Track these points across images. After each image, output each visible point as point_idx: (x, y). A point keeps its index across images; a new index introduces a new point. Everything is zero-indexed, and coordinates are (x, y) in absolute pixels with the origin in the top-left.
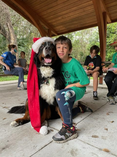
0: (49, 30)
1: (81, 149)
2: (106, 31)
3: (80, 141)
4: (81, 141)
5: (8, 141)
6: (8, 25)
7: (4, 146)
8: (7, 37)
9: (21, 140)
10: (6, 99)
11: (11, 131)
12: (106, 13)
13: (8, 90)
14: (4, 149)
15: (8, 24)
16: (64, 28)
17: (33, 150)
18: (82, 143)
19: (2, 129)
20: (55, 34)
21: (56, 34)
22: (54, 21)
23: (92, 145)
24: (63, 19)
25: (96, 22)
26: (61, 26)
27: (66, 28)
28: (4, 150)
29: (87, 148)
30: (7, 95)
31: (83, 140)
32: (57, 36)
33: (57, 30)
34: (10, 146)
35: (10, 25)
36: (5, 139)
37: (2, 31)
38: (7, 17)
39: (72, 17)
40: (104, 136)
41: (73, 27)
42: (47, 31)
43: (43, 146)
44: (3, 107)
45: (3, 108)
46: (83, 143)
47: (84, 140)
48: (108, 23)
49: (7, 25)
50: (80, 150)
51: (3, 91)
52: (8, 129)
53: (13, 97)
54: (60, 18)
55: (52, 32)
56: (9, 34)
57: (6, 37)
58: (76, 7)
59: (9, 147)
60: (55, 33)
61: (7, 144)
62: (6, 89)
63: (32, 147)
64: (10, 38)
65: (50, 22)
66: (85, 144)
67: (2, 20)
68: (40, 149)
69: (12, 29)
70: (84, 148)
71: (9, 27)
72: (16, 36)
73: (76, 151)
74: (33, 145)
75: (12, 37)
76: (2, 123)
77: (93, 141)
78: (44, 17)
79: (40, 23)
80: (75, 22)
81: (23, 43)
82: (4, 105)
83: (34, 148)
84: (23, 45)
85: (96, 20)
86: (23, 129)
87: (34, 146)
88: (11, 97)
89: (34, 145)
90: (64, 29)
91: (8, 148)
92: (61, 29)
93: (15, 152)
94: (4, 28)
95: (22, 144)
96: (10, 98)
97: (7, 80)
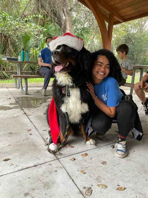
0: (110, 15)
1: (59, 184)
8: (63, 26)
15: (65, 10)
17: (12, 169)
18: (67, 177)
19: (5, 138)
20: (120, 20)
21: (121, 21)
22: (118, 1)
26: (129, 9)
27: (136, 12)
32: (122, 22)
33: (123, 15)
35: (67, 11)
37: (57, 18)
38: (64, 1)
40: (102, 176)
42: (108, 16)
47: (73, 174)
49: (63, 11)
52: (10, 139)
55: (115, 17)
56: (65, 22)
57: (61, 27)
64: (65, 28)
65: (112, 3)
66: (69, 179)
67: (58, 5)
68: (20, 169)
69: (69, 16)
70: (64, 184)
71: (65, 13)
72: (73, 25)
73: (51, 184)
75: (68, 27)
79: (98, 6)
81: (83, 34)
82: (28, 112)
83: (15, 167)
84: (82, 37)
87: (17, 165)
90: (133, 12)
92: (129, 13)
94: (60, 15)
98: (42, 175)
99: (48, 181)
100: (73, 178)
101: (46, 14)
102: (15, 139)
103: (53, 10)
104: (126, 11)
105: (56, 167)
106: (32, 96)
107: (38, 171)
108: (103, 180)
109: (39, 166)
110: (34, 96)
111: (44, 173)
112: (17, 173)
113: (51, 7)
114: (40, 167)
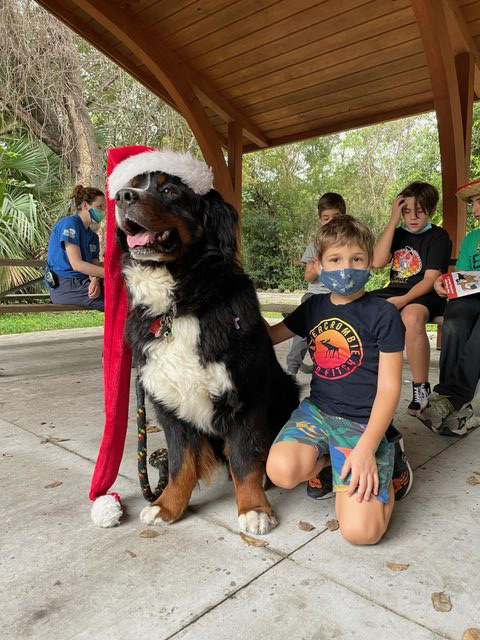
0: (231, 125)
1: (354, 630)
2: (467, 131)
3: (352, 595)
4: (358, 594)
5: (58, 583)
6: (69, 103)
7: (41, 602)
8: (65, 153)
9: (109, 580)
10: (55, 404)
11: (73, 541)
12: (471, 58)
13: (63, 367)
14: (40, 615)
15: (71, 102)
16: (294, 119)
17: (157, 625)
18: (362, 603)
19: (34, 531)
20: (259, 140)
21: (261, 143)
22: (253, 89)
23: (404, 613)
24: (290, 83)
25: (429, 95)
26: (284, 111)
27: (302, 120)
28: (40, 622)
29: (383, 626)
30: (59, 390)
31: (365, 591)
32: (266, 148)
33: (267, 127)
34: (68, 604)
35: (77, 105)
36: (47, 575)
37: (45, 127)
38: (68, 74)
39: (327, 71)
40: (452, 574)
41: (330, 112)
42: (224, 129)
43: (199, 612)
44: (40, 440)
45: (42, 443)
46: (363, 605)
47: (369, 590)
48: (476, 99)
49: (66, 106)
50: (353, 633)
51: (44, 371)
52: (58, 531)
53: (83, 398)
54: (277, 78)
55: (246, 133)
56: (74, 140)
57: (59, 153)
58: (344, 34)
59: (63, 611)
60: (259, 137)
61: (53, 596)
62: (55, 362)
63: (154, 613)
64: (76, 155)
65: (237, 92)
66: (372, 609)
67: (46, 85)
68: (188, 621)
69: (86, 120)
70: (368, 624)
71: (72, 112)
72: (99, 148)
73: (334, 636)
74: (158, 606)
75: (85, 153)
76: (38, 505)
77: (405, 598)
78: (216, 72)
79: (197, 98)
80: (339, 95)
82: (46, 433)
83: (161, 618)
85: (427, 84)
86: (119, 537)
87: (163, 610)
88: (75, 396)
89: (162, 604)
90: (295, 122)
91: (56, 615)
92: (282, 123)
93: (85, 632)
94: (53, 116)
95: (114, 600)
96: (72, 404)
97: (59, 327)
98: (278, 620)
99: (313, 632)
100: (379, 600)
101: (5, 112)
102: (77, 527)
103: (30, 99)
104: (276, 118)
105: (302, 584)
106: (16, 378)
107: (255, 611)
108: (464, 584)
109: (244, 591)
110: (23, 377)
111: (279, 610)
112: (188, 635)
113: (22, 89)
114: (251, 595)
